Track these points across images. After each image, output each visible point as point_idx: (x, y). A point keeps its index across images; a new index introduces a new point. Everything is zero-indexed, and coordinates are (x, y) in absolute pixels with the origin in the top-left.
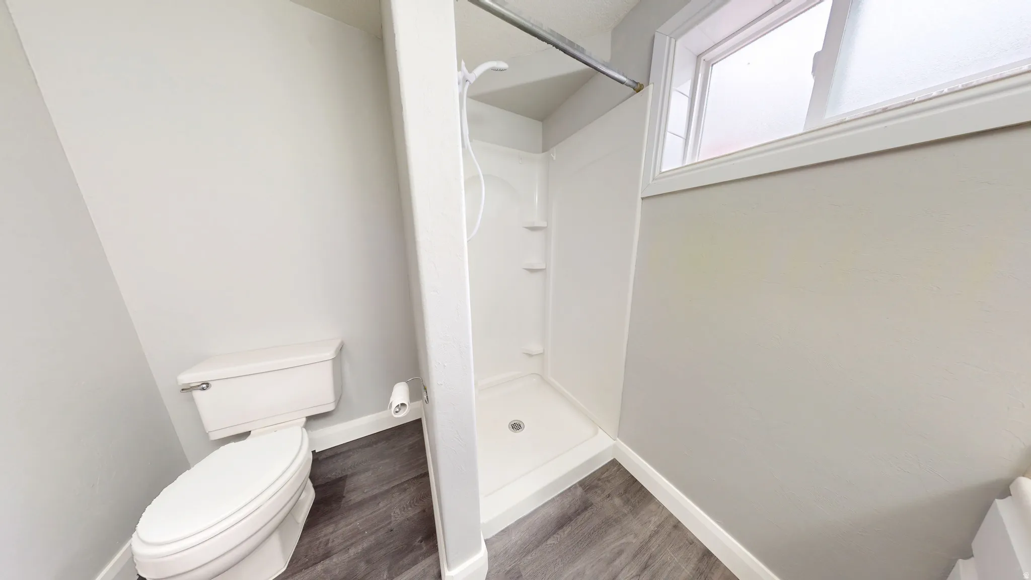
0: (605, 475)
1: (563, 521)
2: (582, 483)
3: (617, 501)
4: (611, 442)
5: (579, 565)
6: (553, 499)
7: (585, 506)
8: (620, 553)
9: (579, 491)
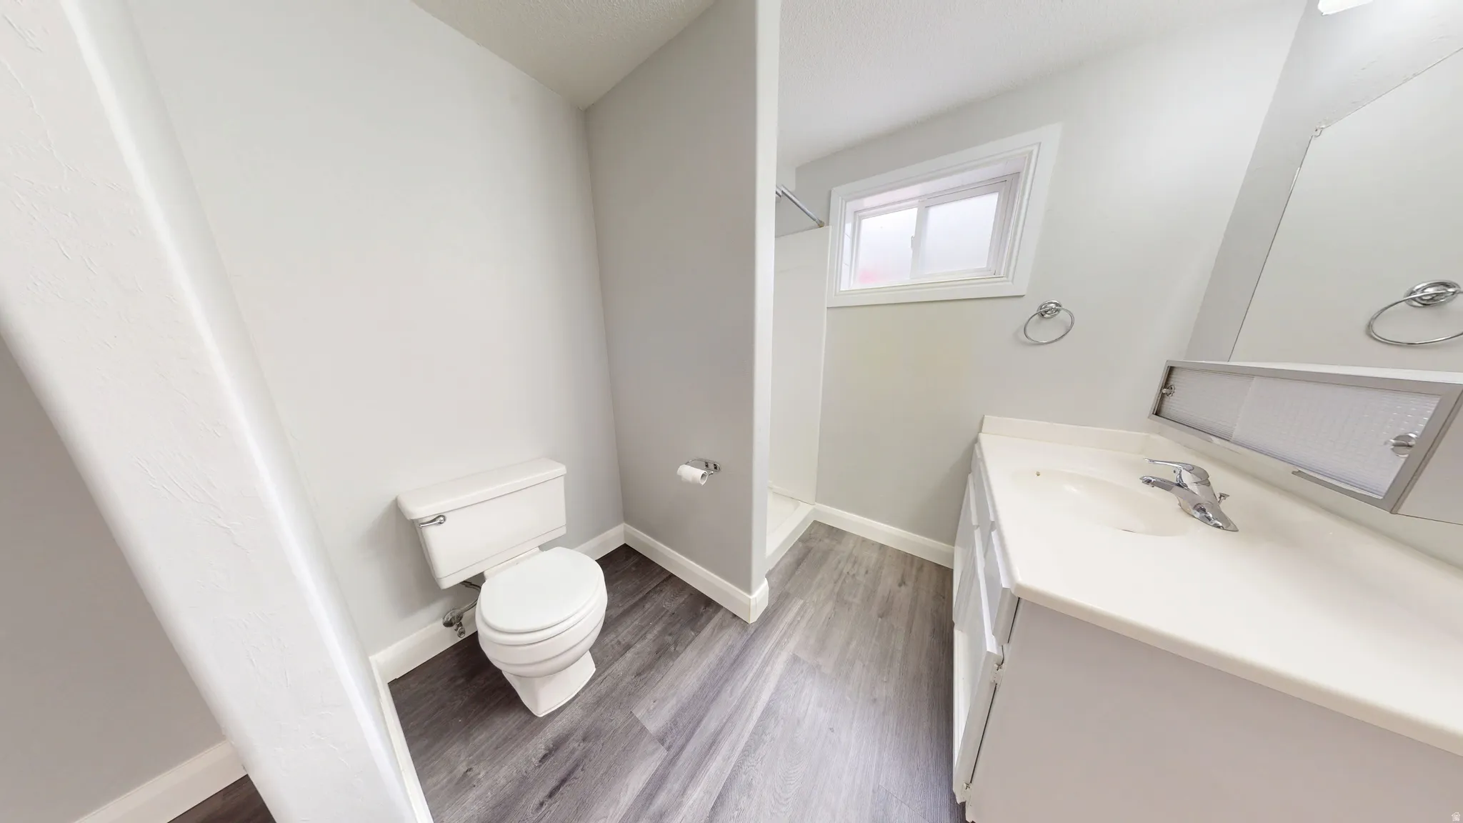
0: (813, 531)
1: (799, 563)
2: (800, 540)
3: (827, 541)
4: (810, 508)
5: (819, 577)
6: (786, 554)
7: (809, 550)
8: (839, 562)
9: (801, 545)
